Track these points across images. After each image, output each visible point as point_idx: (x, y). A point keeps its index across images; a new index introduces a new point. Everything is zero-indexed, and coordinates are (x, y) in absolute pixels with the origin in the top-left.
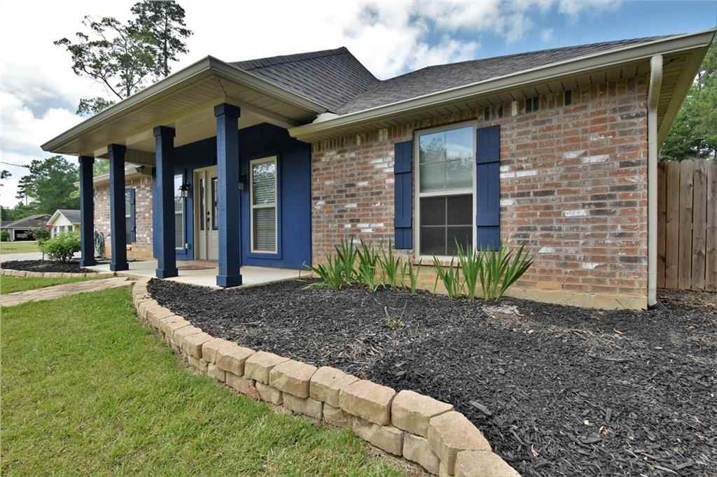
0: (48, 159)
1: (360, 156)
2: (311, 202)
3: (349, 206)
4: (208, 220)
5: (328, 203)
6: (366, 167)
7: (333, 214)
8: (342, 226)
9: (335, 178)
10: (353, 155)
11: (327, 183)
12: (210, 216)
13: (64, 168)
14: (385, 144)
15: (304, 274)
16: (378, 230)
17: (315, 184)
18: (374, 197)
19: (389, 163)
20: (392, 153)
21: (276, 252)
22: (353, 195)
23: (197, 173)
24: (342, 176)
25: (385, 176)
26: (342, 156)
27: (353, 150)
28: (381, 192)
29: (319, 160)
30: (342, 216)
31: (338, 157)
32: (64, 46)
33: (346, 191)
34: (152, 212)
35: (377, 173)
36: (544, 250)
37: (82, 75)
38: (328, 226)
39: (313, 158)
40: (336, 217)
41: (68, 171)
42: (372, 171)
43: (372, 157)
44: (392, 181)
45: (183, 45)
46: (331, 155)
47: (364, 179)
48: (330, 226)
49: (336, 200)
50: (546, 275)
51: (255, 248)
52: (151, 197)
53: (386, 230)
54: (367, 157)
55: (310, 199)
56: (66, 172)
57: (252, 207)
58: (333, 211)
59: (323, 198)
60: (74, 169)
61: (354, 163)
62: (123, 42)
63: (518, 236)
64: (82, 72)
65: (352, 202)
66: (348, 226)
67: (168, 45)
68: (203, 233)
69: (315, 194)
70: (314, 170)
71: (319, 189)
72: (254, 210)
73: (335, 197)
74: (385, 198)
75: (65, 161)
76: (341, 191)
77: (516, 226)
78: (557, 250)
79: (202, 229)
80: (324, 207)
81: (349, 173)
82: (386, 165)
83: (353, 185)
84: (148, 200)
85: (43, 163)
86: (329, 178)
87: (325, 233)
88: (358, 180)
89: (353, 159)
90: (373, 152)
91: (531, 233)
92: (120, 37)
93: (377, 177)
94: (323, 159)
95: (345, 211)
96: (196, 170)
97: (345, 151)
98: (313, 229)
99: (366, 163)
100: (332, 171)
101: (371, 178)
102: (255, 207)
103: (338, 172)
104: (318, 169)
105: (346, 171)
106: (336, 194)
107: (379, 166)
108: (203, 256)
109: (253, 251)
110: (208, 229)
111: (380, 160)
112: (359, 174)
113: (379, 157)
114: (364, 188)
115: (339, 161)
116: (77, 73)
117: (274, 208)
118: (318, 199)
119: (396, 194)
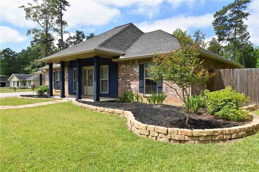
0: (4, 50)
1: (131, 67)
2: (118, 79)
3: (128, 80)
4: (87, 83)
5: (122, 79)
6: (132, 70)
7: (124, 83)
8: (126, 86)
9: (124, 72)
10: (129, 67)
11: (122, 74)
12: (88, 82)
13: (11, 54)
14: (137, 64)
15: (115, 99)
16: (135, 87)
17: (119, 74)
18: (134, 78)
19: (138, 69)
20: (139, 67)
21: (108, 93)
22: (129, 78)
23: (84, 68)
24: (126, 72)
25: (137, 73)
26: (126, 67)
27: (129, 65)
28: (136, 77)
29: (120, 67)
30: (126, 83)
31: (125, 67)
32: (23, 9)
33: (127, 76)
34: (68, 79)
35: (135, 72)
36: (170, 93)
37: (29, 20)
38: (122, 86)
39: (119, 66)
40: (125, 83)
41: (12, 55)
42: (133, 71)
43: (134, 68)
44: (138, 74)
45: (68, 3)
46: (123, 66)
47: (132, 73)
48: (123, 85)
49: (125, 79)
50: (171, 99)
51: (102, 92)
52: (68, 74)
53: (137, 87)
54: (132, 67)
55: (117, 78)
56: (11, 56)
57: (101, 79)
58: (124, 82)
59: (121, 78)
60: (14, 54)
61: (129, 69)
62: (45, 5)
63: (165, 89)
64: (29, 18)
65: (129, 79)
66: (128, 86)
67: (62, 4)
68: (85, 87)
69: (119, 76)
70: (119, 70)
71: (120, 75)
72: (102, 80)
73: (124, 78)
74: (137, 79)
75: (11, 51)
76: (126, 76)
77: (165, 87)
78: (173, 93)
79: (85, 85)
80: (121, 80)
81: (128, 71)
82: (137, 70)
83: (129, 75)
84: (67, 75)
85: (2, 51)
86: (123, 73)
87: (122, 88)
88: (130, 74)
89: (129, 68)
90: (134, 66)
91: (168, 89)
92: (44, 3)
93: (135, 73)
94: (121, 67)
95: (127, 82)
96: (83, 67)
97: (127, 65)
98: (119, 86)
99: (132, 69)
100: (124, 70)
101: (134, 73)
102: (102, 79)
103: (125, 71)
104: (120, 70)
105: (127, 71)
106: (125, 77)
107: (135, 70)
108: (85, 94)
109: (101, 92)
110: (87, 85)
111: (136, 69)
112: (131, 72)
113: (136, 68)
114: (132, 76)
115: (125, 68)
116: (27, 19)
117: (107, 80)
118: (120, 78)
119: (139, 78)
